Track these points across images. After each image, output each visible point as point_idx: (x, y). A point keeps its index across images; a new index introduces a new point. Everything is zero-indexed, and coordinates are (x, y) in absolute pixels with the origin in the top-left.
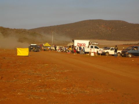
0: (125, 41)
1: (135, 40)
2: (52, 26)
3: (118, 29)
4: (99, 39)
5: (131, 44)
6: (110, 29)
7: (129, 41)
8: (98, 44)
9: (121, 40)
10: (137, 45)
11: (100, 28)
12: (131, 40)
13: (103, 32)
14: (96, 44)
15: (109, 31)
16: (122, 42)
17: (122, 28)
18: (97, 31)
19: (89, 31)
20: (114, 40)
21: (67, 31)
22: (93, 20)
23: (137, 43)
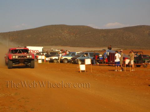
0: (90, 47)
1: (100, 46)
2: (11, 32)
3: (82, 35)
4: (62, 46)
6: (74, 35)
7: (93, 47)
11: (63, 34)
12: (96, 47)
13: (66, 38)
14: (58, 51)
15: (73, 37)
16: (87, 48)
17: (86, 33)
18: (60, 37)
19: (51, 37)
20: (78, 47)
21: (28, 37)
23: (101, 49)
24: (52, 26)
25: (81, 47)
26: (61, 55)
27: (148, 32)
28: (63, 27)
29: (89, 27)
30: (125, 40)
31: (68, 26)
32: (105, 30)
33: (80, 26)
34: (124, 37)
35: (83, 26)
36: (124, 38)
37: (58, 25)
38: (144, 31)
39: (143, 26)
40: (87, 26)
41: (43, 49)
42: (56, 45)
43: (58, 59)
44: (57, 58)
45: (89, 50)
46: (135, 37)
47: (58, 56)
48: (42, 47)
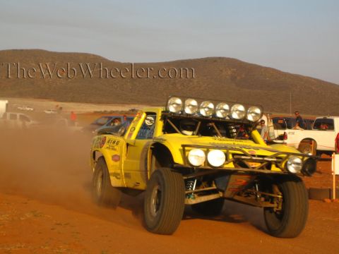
0: (99, 103)
1: (124, 103)
4: (35, 98)
5: (114, 112)
7: (108, 103)
8: (32, 109)
9: (91, 102)
10: (127, 113)
12: (114, 103)
14: (28, 109)
16: (93, 105)
20: (72, 101)
22: (22, 50)
23: (126, 108)
24: (15, 51)
25: (80, 102)
27: (229, 73)
29: (100, 57)
30: (180, 88)
33: (77, 53)
34: (177, 81)
35: (86, 55)
36: (178, 85)
37: (27, 50)
38: (221, 71)
39: (220, 58)
40: (94, 55)
45: (99, 110)
46: (201, 83)
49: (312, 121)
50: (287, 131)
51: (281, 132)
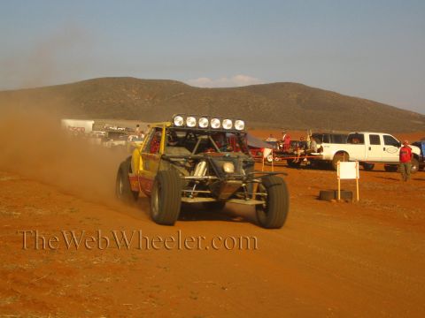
6: (151, 99)
11: (129, 95)
13: (135, 104)
15: (149, 103)
24: (108, 79)
26: (131, 137)
27: (295, 96)
28: (128, 82)
30: (251, 110)
31: (140, 80)
32: (212, 89)
35: (169, 82)
36: (250, 107)
37: (119, 78)
38: (288, 94)
39: (287, 83)
40: (177, 82)
41: (93, 125)
42: (115, 117)
43: (126, 146)
44: (123, 142)
47: (126, 139)
48: (93, 122)
49: (346, 136)
50: (323, 145)
51: (319, 146)
